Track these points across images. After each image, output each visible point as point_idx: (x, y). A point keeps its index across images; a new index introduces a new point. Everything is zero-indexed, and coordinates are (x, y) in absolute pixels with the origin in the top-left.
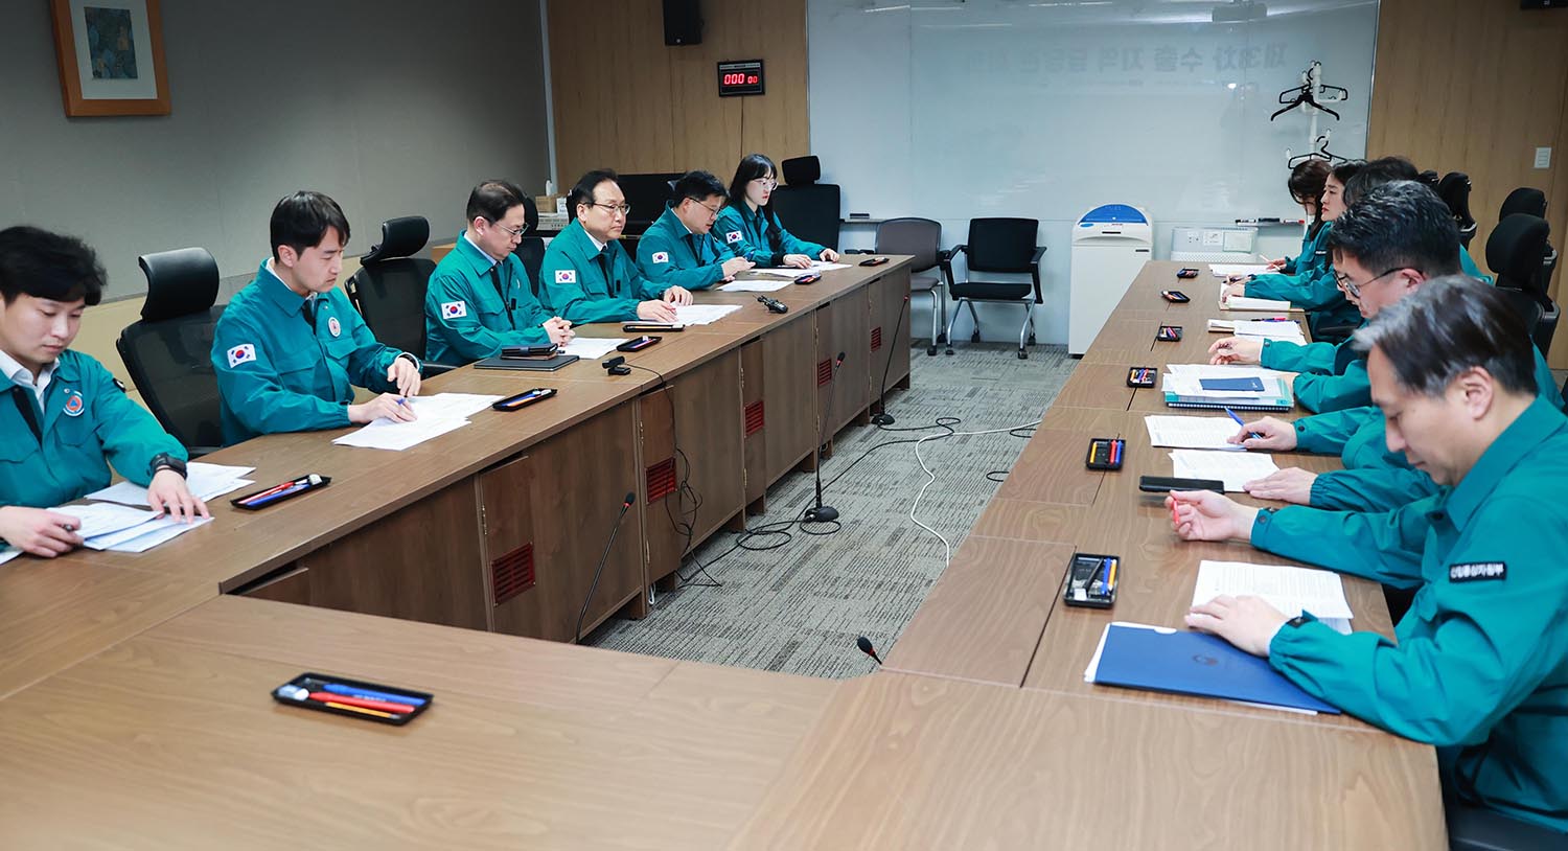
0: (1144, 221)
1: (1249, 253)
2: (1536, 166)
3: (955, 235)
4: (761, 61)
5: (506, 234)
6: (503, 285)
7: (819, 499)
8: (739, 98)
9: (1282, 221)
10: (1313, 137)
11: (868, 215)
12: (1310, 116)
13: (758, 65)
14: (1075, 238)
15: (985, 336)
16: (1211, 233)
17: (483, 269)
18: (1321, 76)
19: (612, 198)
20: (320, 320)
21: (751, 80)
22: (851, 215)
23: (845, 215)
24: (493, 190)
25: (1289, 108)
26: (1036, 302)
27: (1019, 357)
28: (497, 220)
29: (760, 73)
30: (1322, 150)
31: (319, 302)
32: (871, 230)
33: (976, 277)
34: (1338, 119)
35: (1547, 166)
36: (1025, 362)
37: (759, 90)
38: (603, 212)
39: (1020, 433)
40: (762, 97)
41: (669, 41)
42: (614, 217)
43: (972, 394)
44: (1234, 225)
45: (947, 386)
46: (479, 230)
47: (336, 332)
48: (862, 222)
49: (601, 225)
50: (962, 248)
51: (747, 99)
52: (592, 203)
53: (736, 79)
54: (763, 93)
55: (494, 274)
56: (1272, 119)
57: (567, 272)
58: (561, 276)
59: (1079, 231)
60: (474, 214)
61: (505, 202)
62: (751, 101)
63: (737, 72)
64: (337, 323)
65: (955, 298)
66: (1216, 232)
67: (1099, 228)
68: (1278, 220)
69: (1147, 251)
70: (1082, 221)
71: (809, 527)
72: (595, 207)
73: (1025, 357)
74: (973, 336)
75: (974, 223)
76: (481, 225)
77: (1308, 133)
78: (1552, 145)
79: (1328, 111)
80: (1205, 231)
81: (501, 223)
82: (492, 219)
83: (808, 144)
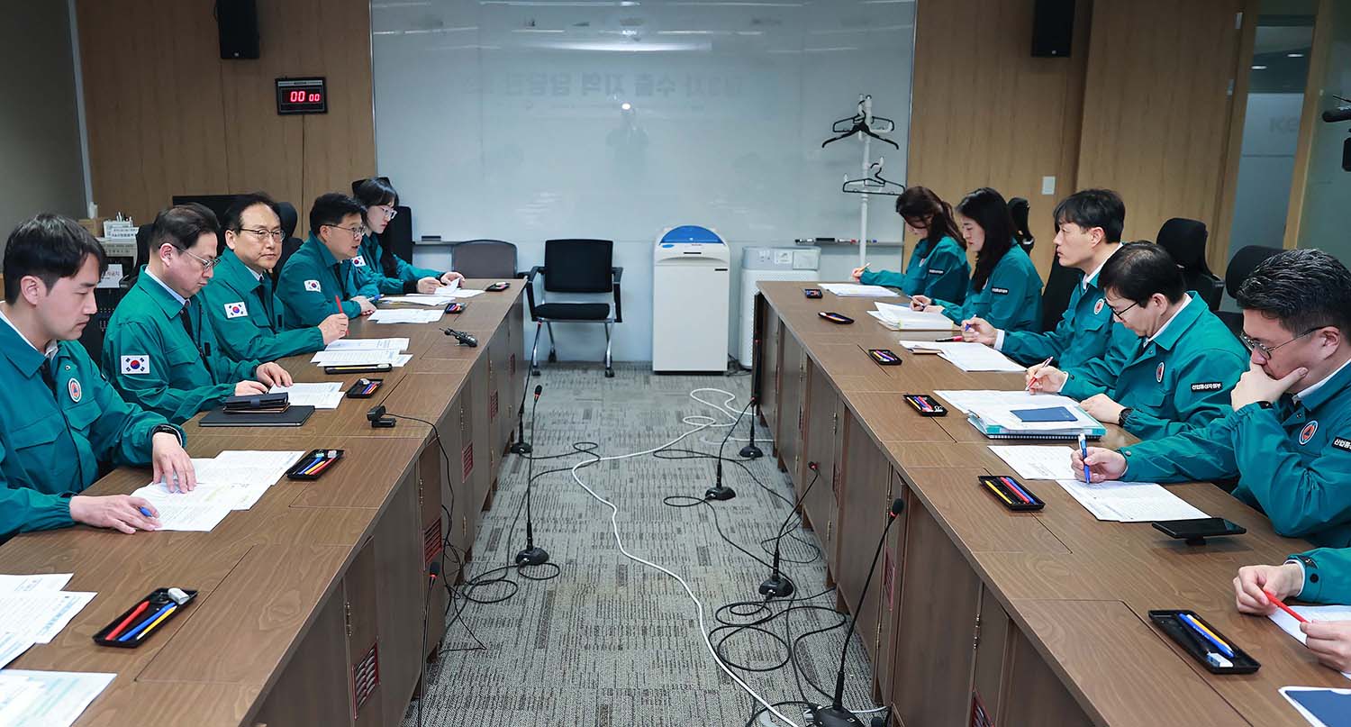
0: (720, 242)
1: (815, 270)
2: (1044, 192)
3: (531, 257)
4: (323, 79)
5: (198, 265)
6: (194, 328)
7: (530, 541)
8: (300, 117)
9: (836, 240)
10: (866, 165)
11: (440, 237)
12: (862, 144)
13: (320, 82)
14: (657, 258)
15: (560, 356)
16: (782, 252)
17: (173, 312)
18: (872, 109)
19: (262, 224)
20: (61, 382)
21: (312, 98)
22: (423, 237)
23: (416, 238)
24: (180, 215)
25: (843, 136)
26: (616, 321)
27: (606, 375)
28: (187, 248)
29: (322, 90)
30: (876, 175)
31: (60, 359)
32: (445, 252)
33: (552, 298)
34: (898, 148)
35: (1052, 192)
36: (614, 380)
37: (321, 108)
38: (252, 238)
39: (663, 454)
40: (325, 116)
41: (226, 54)
42: (265, 244)
43: (587, 415)
44: (794, 245)
45: (558, 410)
46: (165, 259)
47: (77, 397)
48: (433, 244)
49: (251, 253)
50: (539, 270)
51: (307, 117)
52: (239, 229)
53: (298, 97)
54: (326, 112)
55: (184, 316)
56: (823, 146)
57: (236, 305)
58: (231, 310)
59: (661, 251)
60: (160, 241)
61: (195, 228)
62: (313, 120)
63: (298, 89)
64: (78, 385)
65: (534, 319)
66: (786, 251)
67: (679, 248)
68: (833, 239)
69: (726, 270)
70: (663, 241)
71: (527, 571)
72: (243, 232)
73: (612, 375)
74: (550, 357)
75: (549, 244)
76: (168, 253)
77: (861, 161)
78: (1056, 175)
79: (886, 140)
80: (776, 251)
81: (190, 251)
82: (182, 245)
83: (374, 165)
